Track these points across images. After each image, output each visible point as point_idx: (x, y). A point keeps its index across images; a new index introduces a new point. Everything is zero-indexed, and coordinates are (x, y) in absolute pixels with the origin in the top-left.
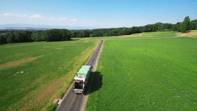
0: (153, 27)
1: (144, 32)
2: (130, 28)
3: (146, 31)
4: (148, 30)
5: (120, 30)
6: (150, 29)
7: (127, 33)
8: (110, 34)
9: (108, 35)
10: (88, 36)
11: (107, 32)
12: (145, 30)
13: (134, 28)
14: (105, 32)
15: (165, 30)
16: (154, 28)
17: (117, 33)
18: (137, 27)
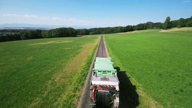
0: (144, 26)
1: (137, 30)
2: (125, 27)
3: (139, 30)
4: (140, 28)
5: (116, 29)
6: (141, 27)
7: (122, 31)
8: (107, 32)
9: (106, 33)
10: (89, 34)
11: (105, 30)
12: (138, 28)
13: (128, 27)
14: (103, 31)
15: (154, 28)
16: (146, 26)
17: (113, 31)
18: (131, 26)
